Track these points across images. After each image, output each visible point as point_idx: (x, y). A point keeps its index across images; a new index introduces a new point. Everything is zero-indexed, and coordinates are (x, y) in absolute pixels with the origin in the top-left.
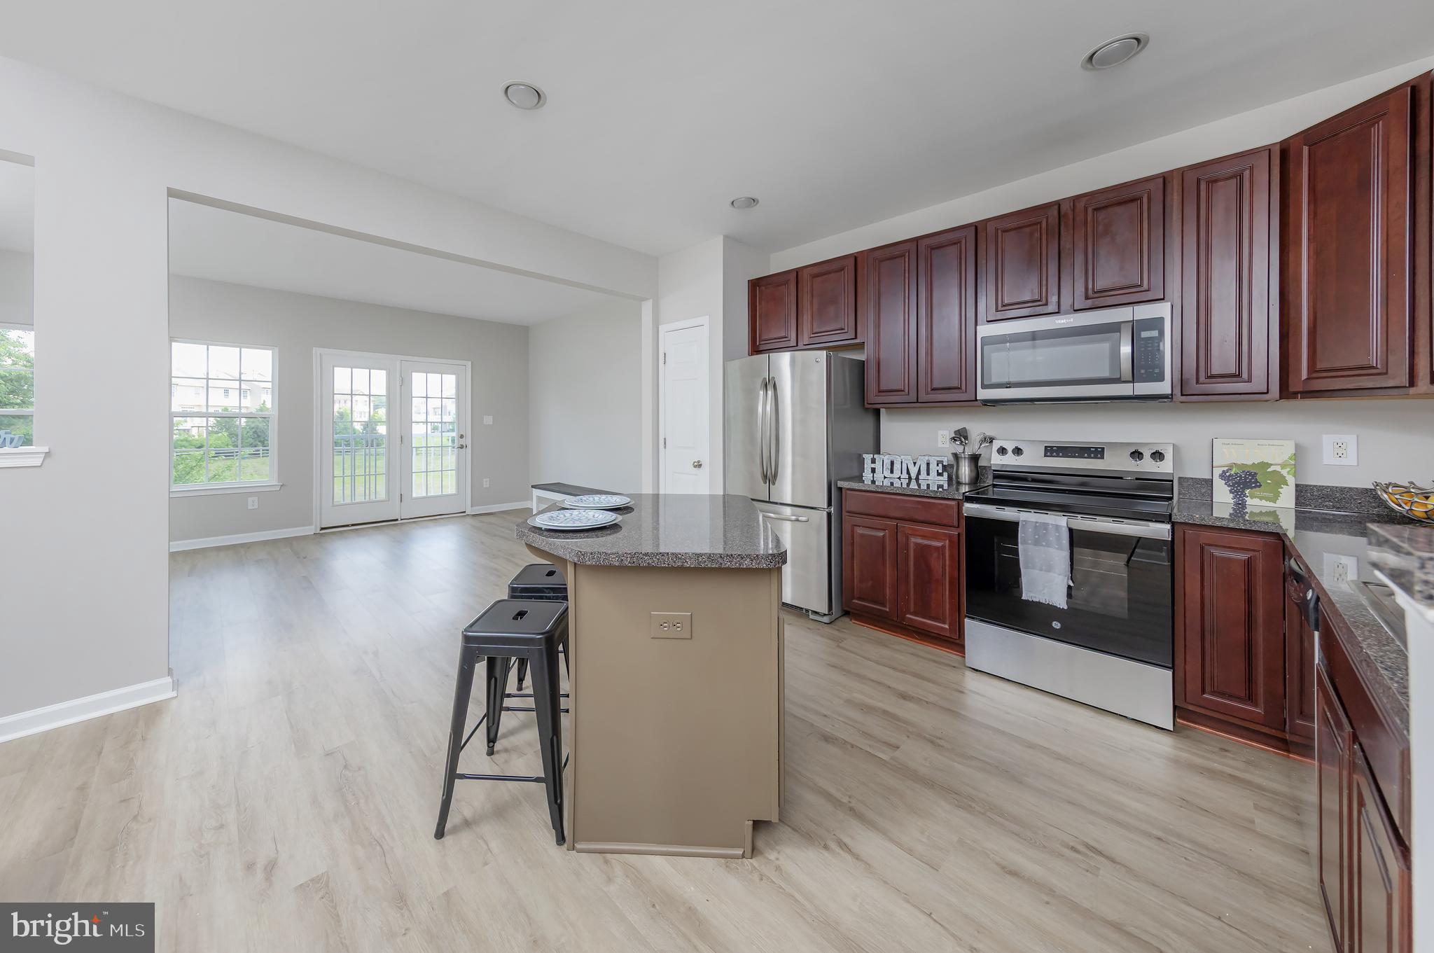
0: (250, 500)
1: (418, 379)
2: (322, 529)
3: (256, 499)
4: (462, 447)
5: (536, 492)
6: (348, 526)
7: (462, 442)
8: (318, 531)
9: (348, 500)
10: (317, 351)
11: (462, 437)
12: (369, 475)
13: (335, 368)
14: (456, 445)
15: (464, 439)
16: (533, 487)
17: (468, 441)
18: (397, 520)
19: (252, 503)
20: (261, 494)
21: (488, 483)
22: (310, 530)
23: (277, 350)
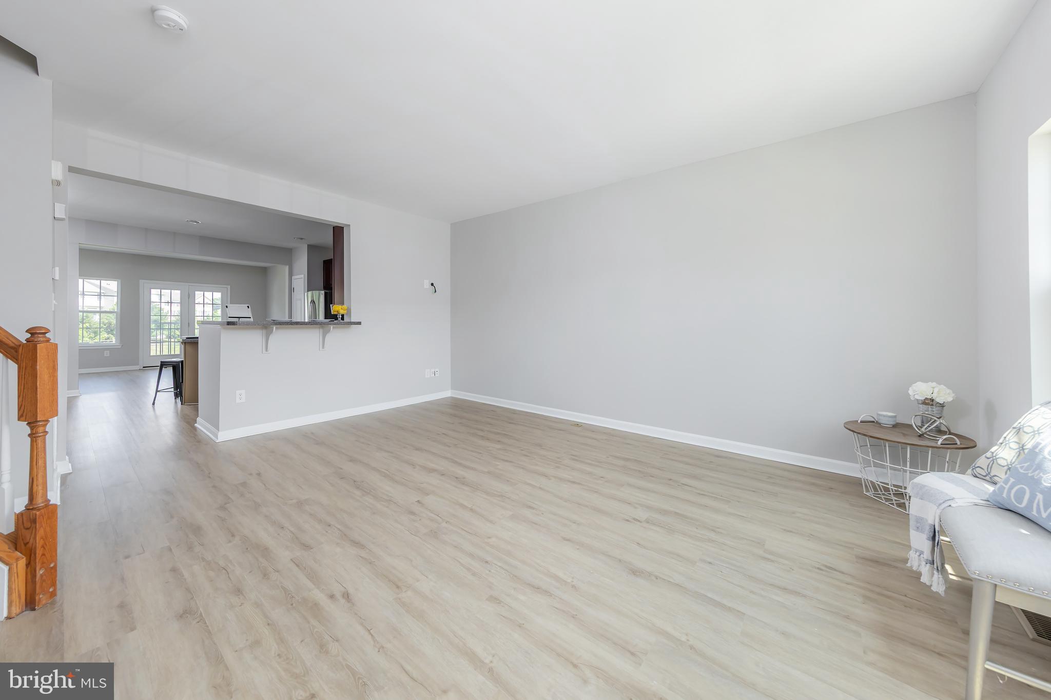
0: (105, 352)
1: (199, 295)
2: (144, 367)
3: (108, 352)
8: (142, 368)
9: (158, 353)
10: (141, 282)
13: (152, 290)
19: (107, 354)
20: (111, 349)
22: (137, 367)
23: (120, 281)
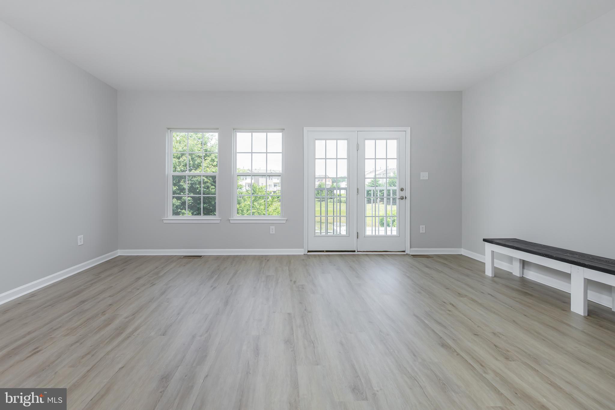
0: (271, 227)
1: (369, 145)
2: (309, 251)
3: (274, 227)
4: (402, 198)
5: (489, 247)
6: (323, 251)
7: (403, 194)
8: (306, 253)
9: (324, 234)
10: (306, 129)
11: (402, 190)
12: (337, 216)
13: (316, 141)
14: (398, 196)
15: (404, 191)
16: (485, 240)
17: (407, 193)
18: (354, 251)
19: (272, 230)
20: (276, 224)
21: (424, 229)
22: (301, 252)
